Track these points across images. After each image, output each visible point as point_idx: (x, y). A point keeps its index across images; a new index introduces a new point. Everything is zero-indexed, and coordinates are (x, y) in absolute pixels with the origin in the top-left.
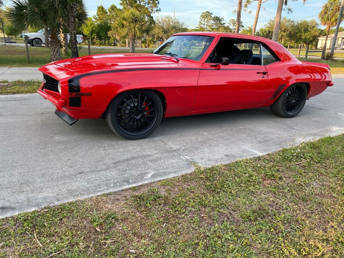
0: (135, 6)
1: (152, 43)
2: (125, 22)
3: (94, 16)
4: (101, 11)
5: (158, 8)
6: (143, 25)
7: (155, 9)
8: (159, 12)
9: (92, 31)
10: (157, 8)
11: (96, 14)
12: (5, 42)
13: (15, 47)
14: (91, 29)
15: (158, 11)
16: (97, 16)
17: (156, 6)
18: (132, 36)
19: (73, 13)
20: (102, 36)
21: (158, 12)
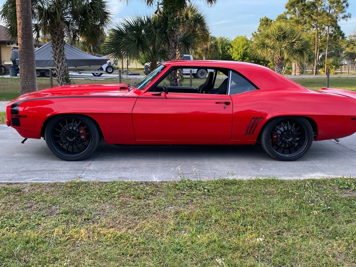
0: (307, 14)
1: (334, 66)
2: (267, 41)
3: (254, 33)
4: (265, 24)
5: (346, 14)
6: (294, 42)
7: (341, 15)
8: (348, 19)
9: (244, 54)
10: (344, 14)
11: (256, 30)
12: (127, 75)
13: (130, 80)
14: (243, 52)
15: (346, 18)
16: (258, 33)
17: (342, 10)
18: (279, 60)
19: (174, 37)
20: (261, 61)
21: (346, 20)
